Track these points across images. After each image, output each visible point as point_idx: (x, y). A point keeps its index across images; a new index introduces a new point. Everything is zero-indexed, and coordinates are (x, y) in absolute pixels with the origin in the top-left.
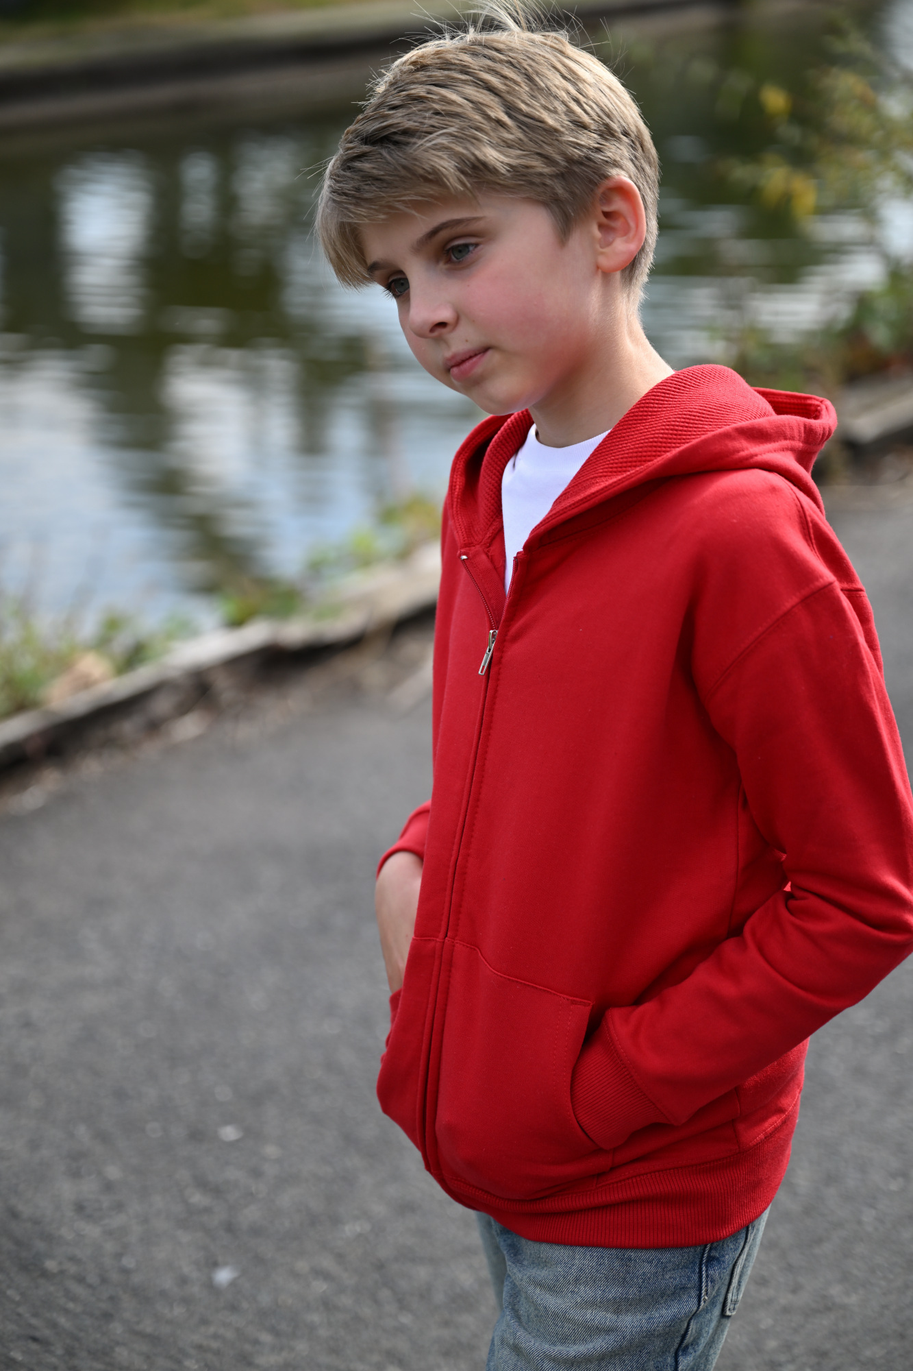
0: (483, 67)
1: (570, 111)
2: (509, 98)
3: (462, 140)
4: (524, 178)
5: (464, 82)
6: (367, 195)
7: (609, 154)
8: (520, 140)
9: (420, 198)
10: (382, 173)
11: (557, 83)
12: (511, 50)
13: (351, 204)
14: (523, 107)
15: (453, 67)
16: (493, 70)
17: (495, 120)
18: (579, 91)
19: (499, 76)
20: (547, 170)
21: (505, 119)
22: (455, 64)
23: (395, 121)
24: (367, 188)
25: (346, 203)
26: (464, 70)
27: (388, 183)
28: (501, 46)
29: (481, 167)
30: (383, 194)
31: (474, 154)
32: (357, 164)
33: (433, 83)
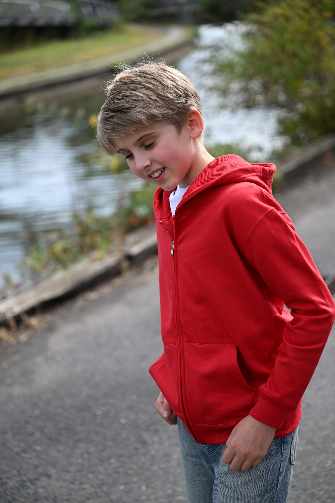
0: (146, 82)
1: (175, 92)
2: (156, 91)
3: (145, 108)
4: (166, 117)
5: (141, 88)
6: (118, 130)
7: (190, 103)
8: (163, 105)
9: (136, 129)
10: (121, 122)
11: (170, 83)
12: (153, 73)
13: (112, 132)
14: (161, 93)
15: (136, 83)
16: (149, 82)
17: (154, 100)
18: (177, 84)
19: (152, 84)
20: (172, 113)
21: (157, 99)
22: (136, 81)
23: (122, 104)
24: (116, 127)
25: (110, 132)
26: (140, 83)
27: (124, 125)
28: (149, 72)
29: (153, 116)
30: (123, 129)
31: (150, 112)
32: (112, 120)
33: (131, 89)
